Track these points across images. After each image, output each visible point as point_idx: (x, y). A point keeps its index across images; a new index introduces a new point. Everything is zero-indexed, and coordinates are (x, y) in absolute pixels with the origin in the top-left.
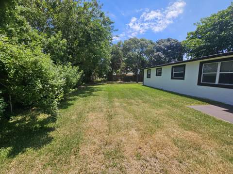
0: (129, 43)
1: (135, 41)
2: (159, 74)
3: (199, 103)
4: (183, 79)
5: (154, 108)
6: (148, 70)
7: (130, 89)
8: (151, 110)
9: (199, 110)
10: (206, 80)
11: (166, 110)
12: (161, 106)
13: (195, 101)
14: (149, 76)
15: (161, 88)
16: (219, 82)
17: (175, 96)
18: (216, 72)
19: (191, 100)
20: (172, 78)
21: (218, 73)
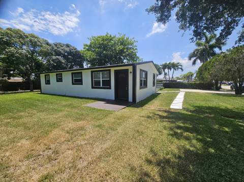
2: (59, 79)
3: (92, 102)
4: (82, 84)
6: (45, 75)
9: (93, 107)
10: (95, 85)
13: (90, 101)
14: (48, 82)
16: (103, 85)
17: (76, 100)
19: (86, 100)
20: (73, 84)
21: (101, 79)
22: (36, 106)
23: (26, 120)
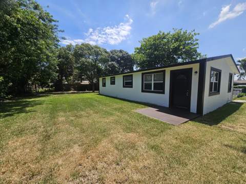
0: (81, 48)
1: (88, 47)
2: (113, 83)
3: (142, 107)
4: (132, 87)
5: (104, 117)
6: (103, 79)
7: (83, 100)
8: (102, 120)
9: (141, 113)
10: (146, 88)
11: (115, 118)
12: (112, 114)
13: (140, 106)
14: (104, 85)
15: (115, 96)
16: (154, 89)
17: (126, 103)
18: (151, 81)
19: (136, 104)
20: (124, 87)
21: (153, 82)
22: (93, 106)
23: (83, 120)
